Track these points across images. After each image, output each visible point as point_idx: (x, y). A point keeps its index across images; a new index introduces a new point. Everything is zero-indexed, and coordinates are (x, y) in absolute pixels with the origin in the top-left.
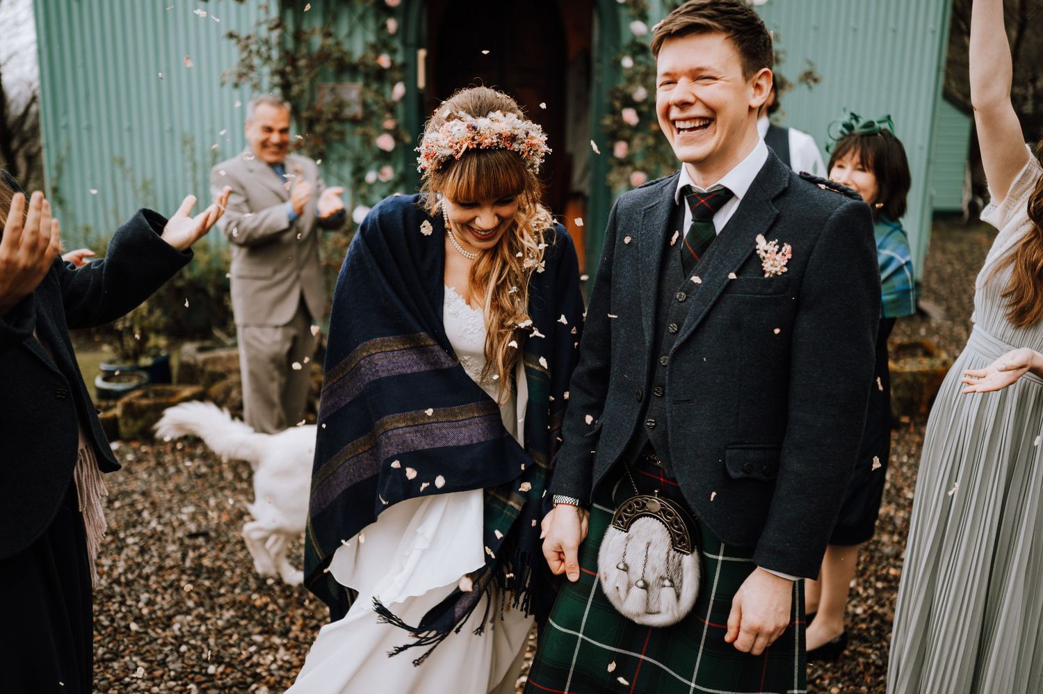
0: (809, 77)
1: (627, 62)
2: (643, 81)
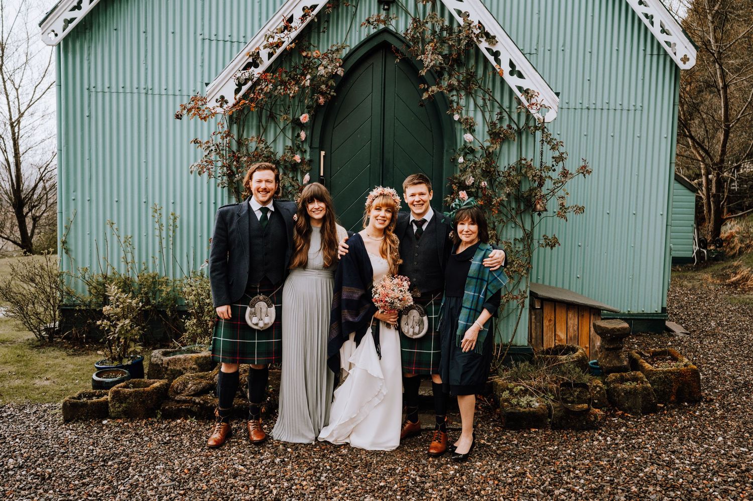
0: (584, 171)
1: (461, 160)
2: (472, 172)
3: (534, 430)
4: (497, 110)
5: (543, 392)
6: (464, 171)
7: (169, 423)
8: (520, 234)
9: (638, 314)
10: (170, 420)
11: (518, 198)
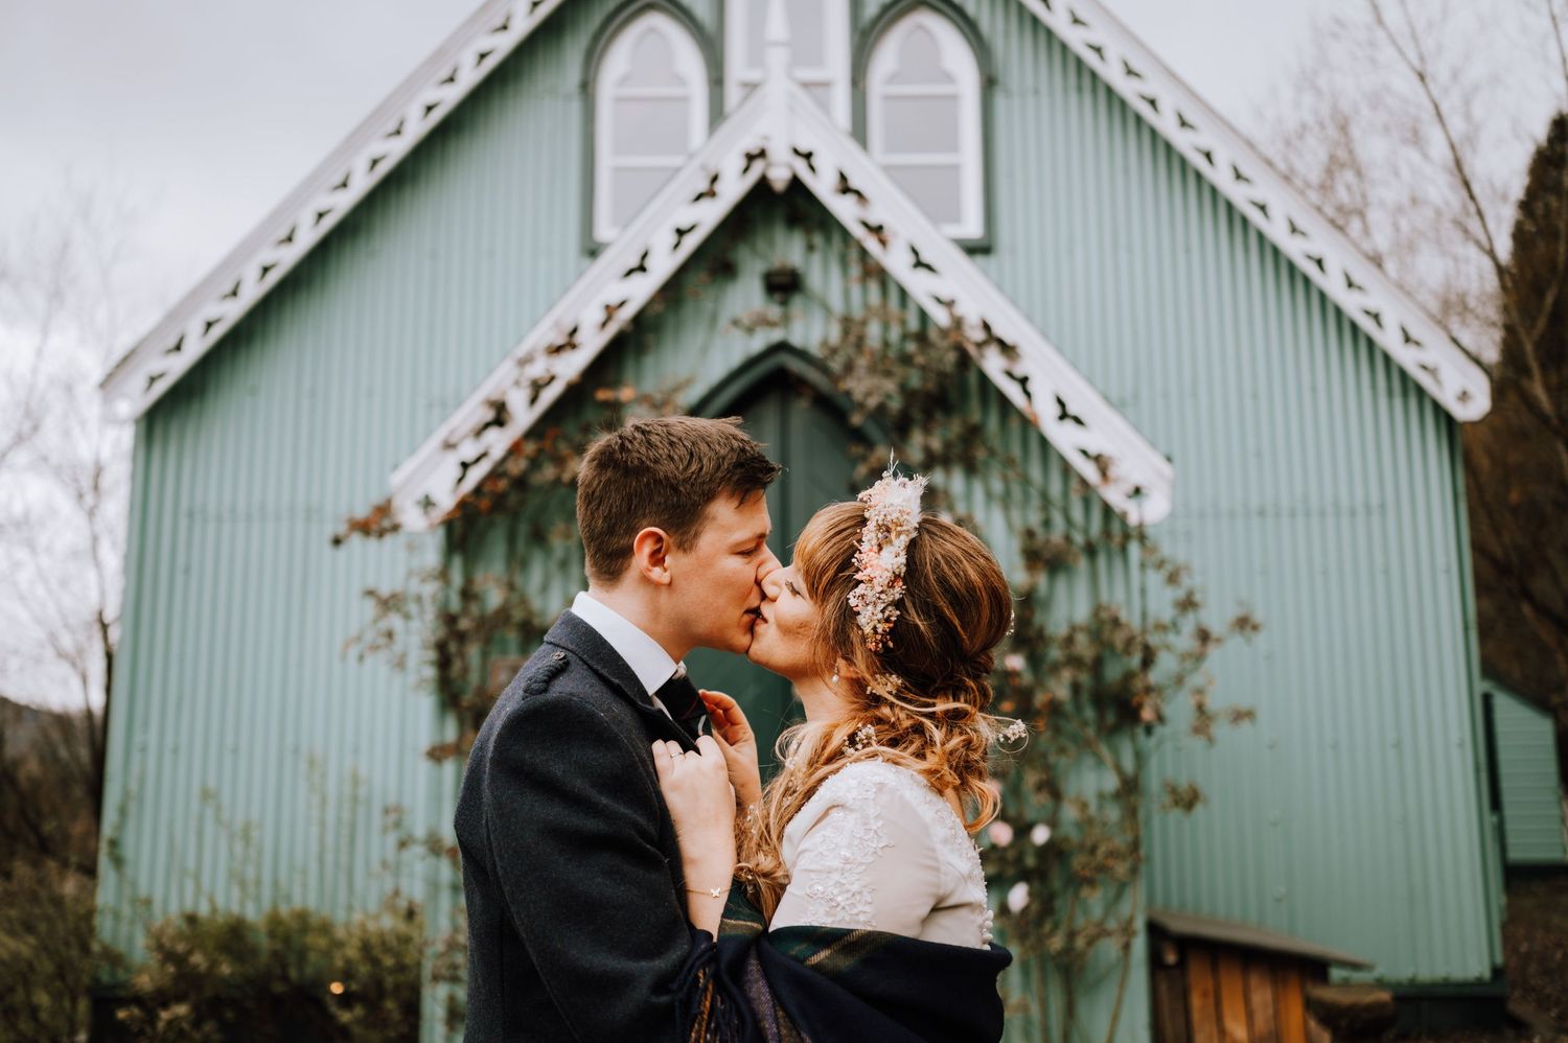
0: (1244, 624)
4: (1036, 502)
9: (1434, 985)
11: (1100, 698)
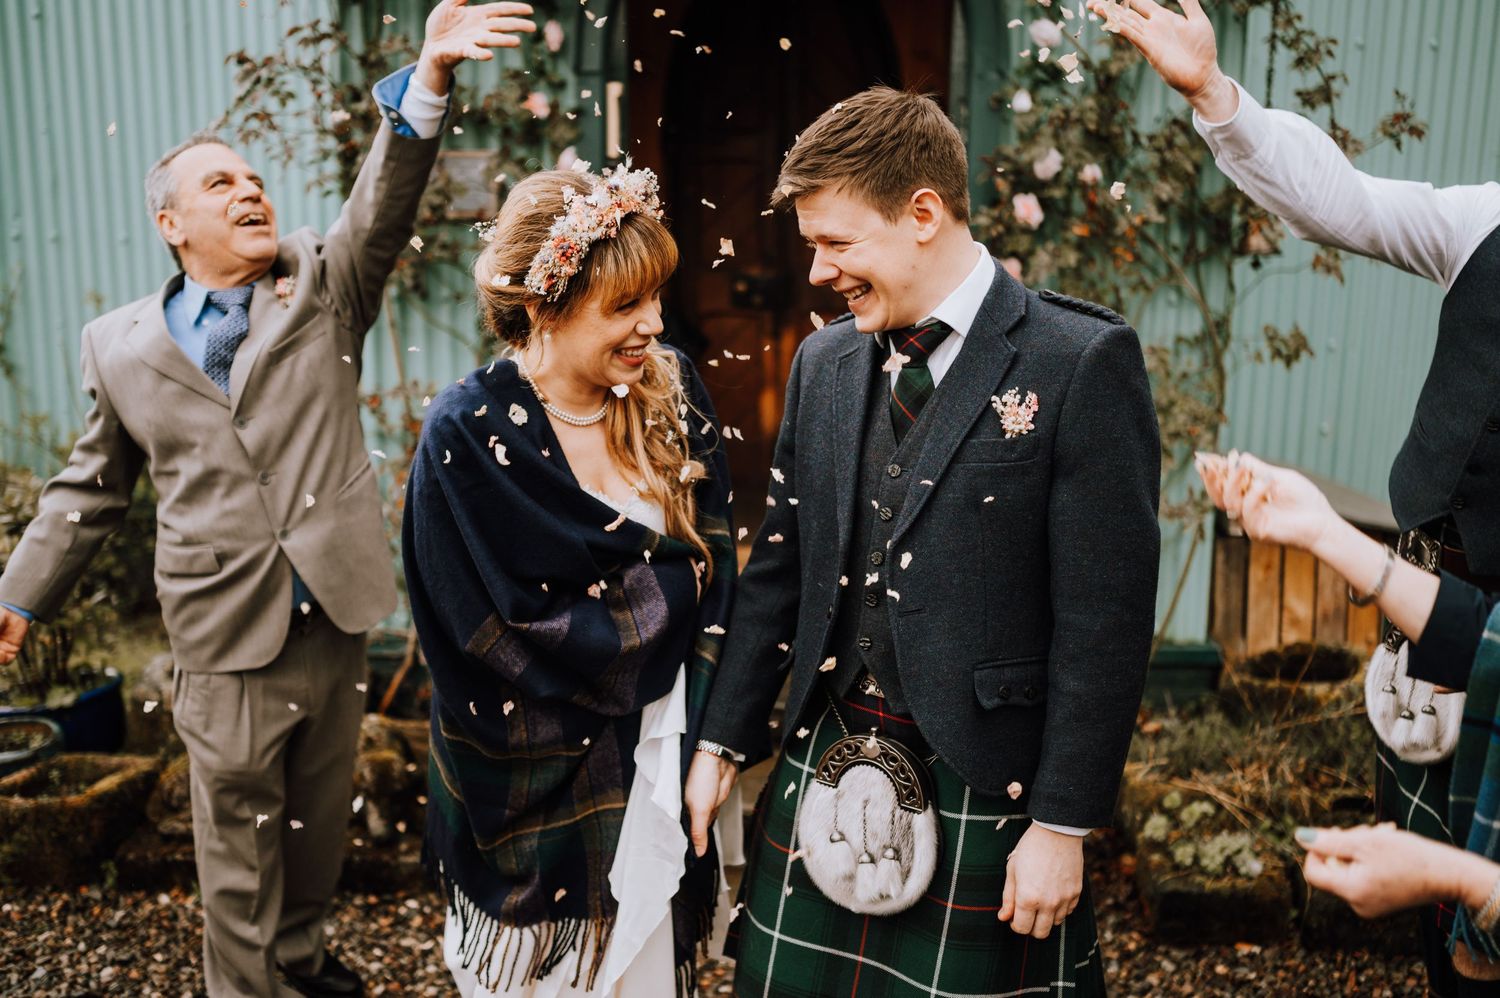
0: (1401, 126)
1: (1022, 101)
2: (1056, 136)
3: (1244, 949)
5: (1269, 814)
6: (1029, 137)
7: (136, 905)
8: (1192, 324)
10: (141, 895)
11: (1191, 217)
